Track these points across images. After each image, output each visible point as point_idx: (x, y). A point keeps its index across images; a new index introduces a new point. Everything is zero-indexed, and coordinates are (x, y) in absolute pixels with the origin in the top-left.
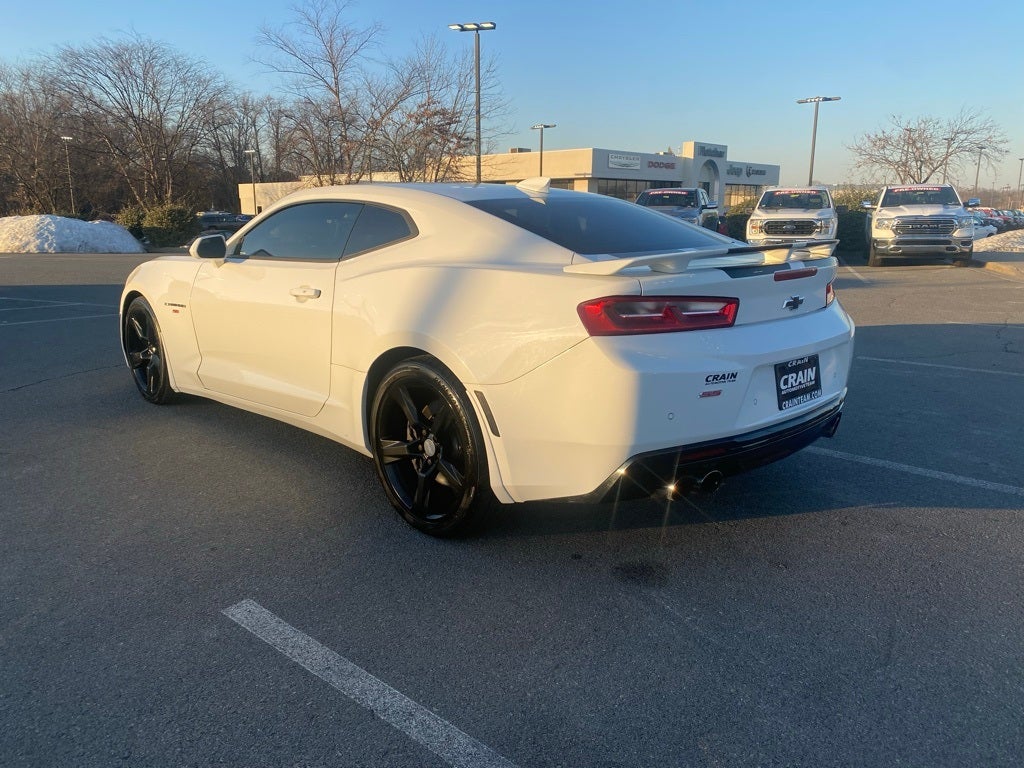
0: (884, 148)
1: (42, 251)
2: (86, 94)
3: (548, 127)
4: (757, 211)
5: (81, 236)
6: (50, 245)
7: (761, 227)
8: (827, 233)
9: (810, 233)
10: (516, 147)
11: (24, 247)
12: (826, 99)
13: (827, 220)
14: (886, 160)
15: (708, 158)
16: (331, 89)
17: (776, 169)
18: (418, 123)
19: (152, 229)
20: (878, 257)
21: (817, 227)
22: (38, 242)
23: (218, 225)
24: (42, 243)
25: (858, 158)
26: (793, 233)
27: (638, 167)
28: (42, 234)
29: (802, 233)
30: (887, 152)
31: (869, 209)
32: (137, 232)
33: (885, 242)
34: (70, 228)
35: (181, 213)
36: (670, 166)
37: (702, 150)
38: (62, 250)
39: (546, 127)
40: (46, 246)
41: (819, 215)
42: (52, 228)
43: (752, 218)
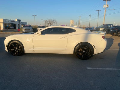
15: (19, 21)
17: (27, 23)
27: (10, 22)
36: (14, 22)
37: (18, 20)
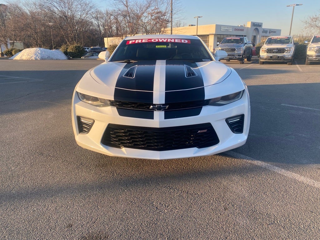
0: (316, 21)
1: (36, 59)
2: (52, 9)
3: (200, 17)
4: (265, 45)
5: (48, 55)
6: (38, 57)
7: (265, 51)
8: (290, 52)
9: (283, 53)
10: (191, 24)
11: (31, 58)
12: (297, 5)
13: (290, 48)
14: (317, 26)
15: (256, 27)
16: (125, 5)
18: (152, 16)
19: (71, 52)
20: (309, 61)
21: (286, 51)
22: (35, 56)
23: (96, 51)
24: (36, 57)
25: (305, 25)
26: (277, 53)
27: (231, 31)
28: (36, 54)
29: (280, 53)
30: (317, 23)
31: (307, 44)
32: (66, 53)
33: (312, 56)
34: (45, 52)
35: (79, 47)
36: (242, 30)
37: (254, 24)
38: (42, 59)
39: (199, 17)
40: (37, 58)
41: (287, 46)
42: (39, 52)
43: (262, 47)
